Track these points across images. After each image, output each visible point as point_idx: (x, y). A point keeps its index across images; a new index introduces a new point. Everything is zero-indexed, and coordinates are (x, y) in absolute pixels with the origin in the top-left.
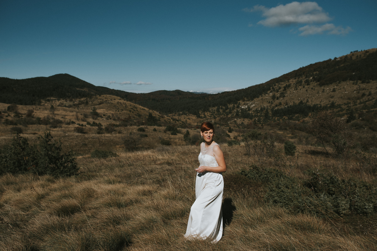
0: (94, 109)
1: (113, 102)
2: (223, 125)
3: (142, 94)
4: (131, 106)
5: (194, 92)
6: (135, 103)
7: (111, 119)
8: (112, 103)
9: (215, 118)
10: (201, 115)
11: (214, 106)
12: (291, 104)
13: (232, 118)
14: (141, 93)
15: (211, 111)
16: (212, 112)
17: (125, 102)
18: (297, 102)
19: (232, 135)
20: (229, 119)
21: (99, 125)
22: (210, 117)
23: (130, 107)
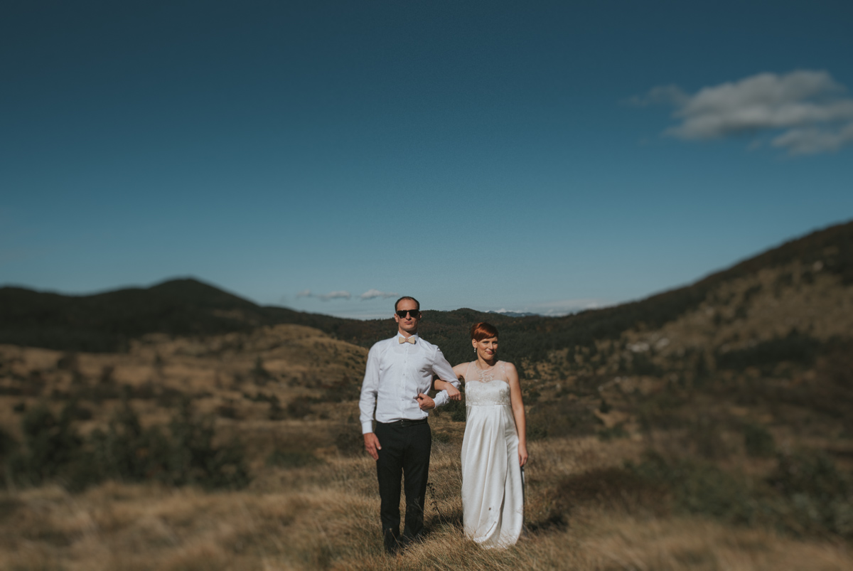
0: (259, 362)
1: (304, 342)
2: (584, 395)
3: (374, 321)
4: (348, 351)
5: (508, 313)
6: (359, 344)
7: (299, 384)
8: (301, 347)
9: (563, 377)
10: (526, 372)
11: (559, 347)
12: (766, 335)
13: (610, 376)
14: (373, 318)
15: (553, 360)
16: (555, 363)
17: (334, 341)
18: (782, 330)
19: (609, 420)
20: (601, 380)
21: (273, 400)
22: (551, 375)
23: (346, 355)
